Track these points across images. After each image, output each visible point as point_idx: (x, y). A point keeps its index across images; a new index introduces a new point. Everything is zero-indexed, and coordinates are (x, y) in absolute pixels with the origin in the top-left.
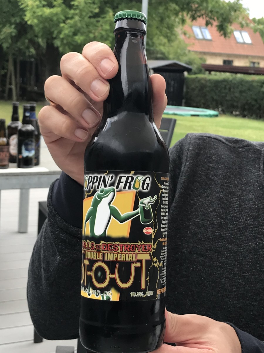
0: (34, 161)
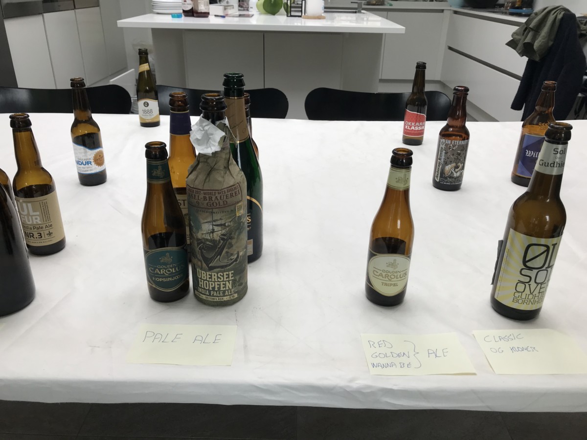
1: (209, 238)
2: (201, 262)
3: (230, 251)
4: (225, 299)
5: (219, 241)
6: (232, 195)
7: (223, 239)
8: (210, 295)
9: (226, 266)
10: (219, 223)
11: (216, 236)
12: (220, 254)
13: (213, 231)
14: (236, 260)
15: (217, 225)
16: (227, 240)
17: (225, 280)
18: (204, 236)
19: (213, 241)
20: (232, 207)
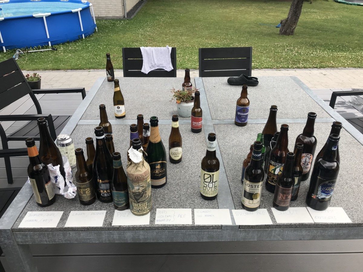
1: (137, 191)
2: (134, 200)
3: (146, 195)
4: (145, 213)
5: (142, 192)
6: (146, 175)
7: (143, 191)
8: (138, 212)
9: (144, 201)
10: (141, 186)
11: (140, 191)
12: (142, 197)
13: (139, 189)
14: (148, 198)
15: (141, 187)
16: (144, 191)
17: (144, 206)
18: (135, 191)
19: (139, 192)
20: (146, 180)
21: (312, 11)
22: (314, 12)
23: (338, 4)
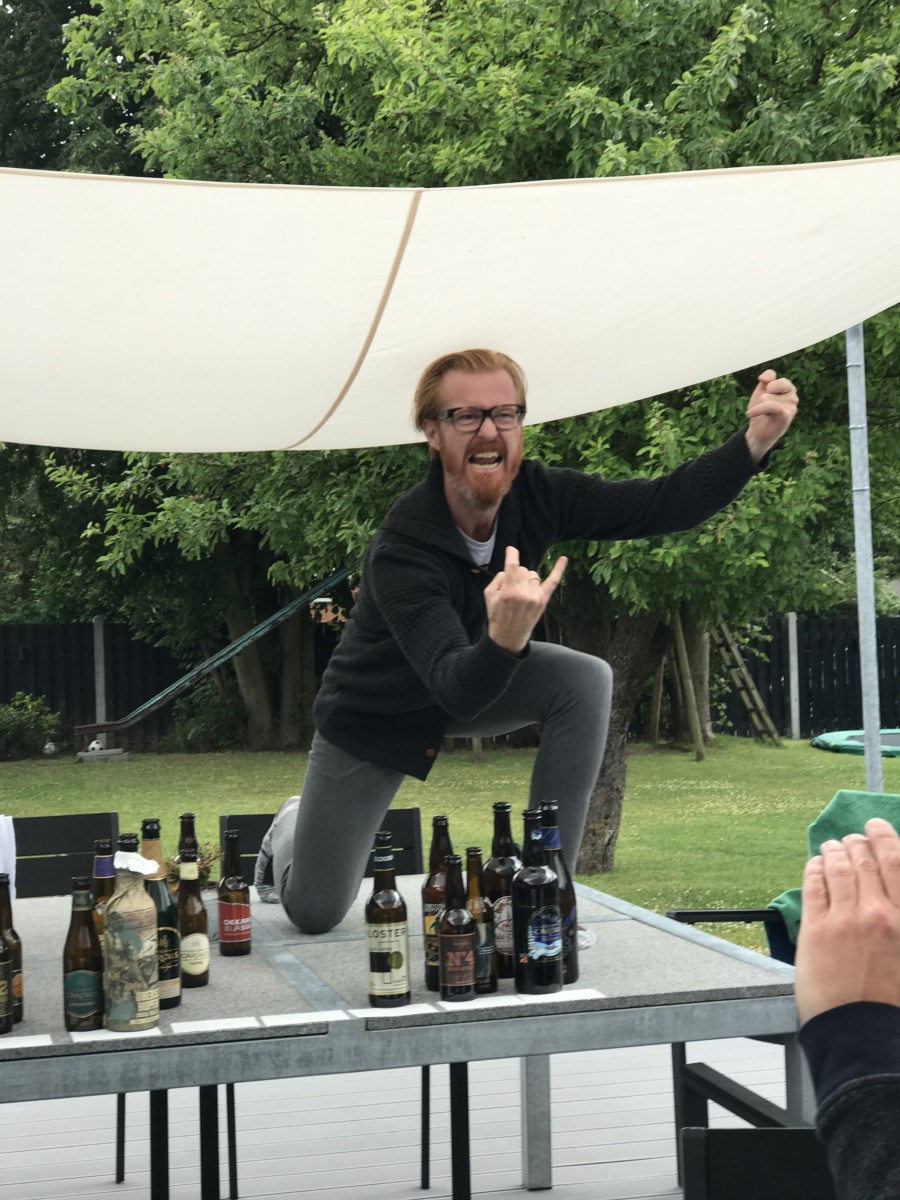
0: (562, 971)
21: (704, 785)
22: (712, 791)
23: (830, 755)
